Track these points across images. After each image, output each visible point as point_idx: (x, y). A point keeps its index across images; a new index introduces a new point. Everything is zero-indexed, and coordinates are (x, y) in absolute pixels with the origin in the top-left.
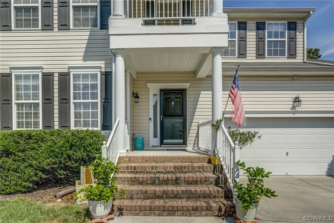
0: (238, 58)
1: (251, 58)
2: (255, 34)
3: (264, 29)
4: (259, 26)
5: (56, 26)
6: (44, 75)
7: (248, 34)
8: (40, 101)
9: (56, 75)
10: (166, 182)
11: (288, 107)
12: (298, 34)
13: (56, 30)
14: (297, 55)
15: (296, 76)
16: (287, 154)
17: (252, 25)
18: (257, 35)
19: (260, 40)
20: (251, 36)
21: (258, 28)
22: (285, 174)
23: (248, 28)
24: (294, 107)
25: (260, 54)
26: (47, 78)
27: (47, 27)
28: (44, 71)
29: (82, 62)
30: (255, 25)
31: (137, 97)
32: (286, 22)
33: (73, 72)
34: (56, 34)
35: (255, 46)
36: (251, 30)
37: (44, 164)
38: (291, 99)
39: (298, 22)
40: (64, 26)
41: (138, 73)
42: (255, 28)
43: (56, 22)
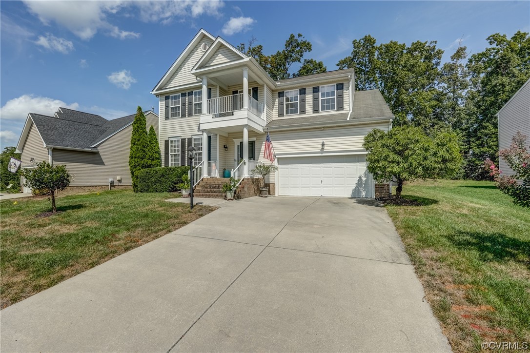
0: (300, 114)
1: (309, 113)
2: (312, 96)
3: (318, 92)
4: (315, 89)
5: (187, 115)
6: (182, 139)
7: (306, 96)
8: (180, 153)
9: (187, 139)
10: (215, 187)
11: (319, 149)
12: (344, 91)
13: (187, 117)
14: (344, 107)
15: (324, 127)
16: (322, 181)
17: (309, 90)
18: (313, 97)
19: (316, 99)
20: (309, 98)
21: (314, 92)
22: (320, 196)
23: (306, 92)
24: (323, 149)
25: (316, 110)
26: (183, 141)
27: (183, 116)
28: (182, 138)
29: (197, 132)
30: (312, 89)
31: (227, 148)
32: (335, 84)
33: (194, 137)
34: (187, 118)
35: (312, 104)
36: (309, 94)
37: (174, 180)
38: (321, 144)
39: (344, 83)
40: (190, 115)
41: (229, 133)
42: (312, 91)
43: (187, 113)
